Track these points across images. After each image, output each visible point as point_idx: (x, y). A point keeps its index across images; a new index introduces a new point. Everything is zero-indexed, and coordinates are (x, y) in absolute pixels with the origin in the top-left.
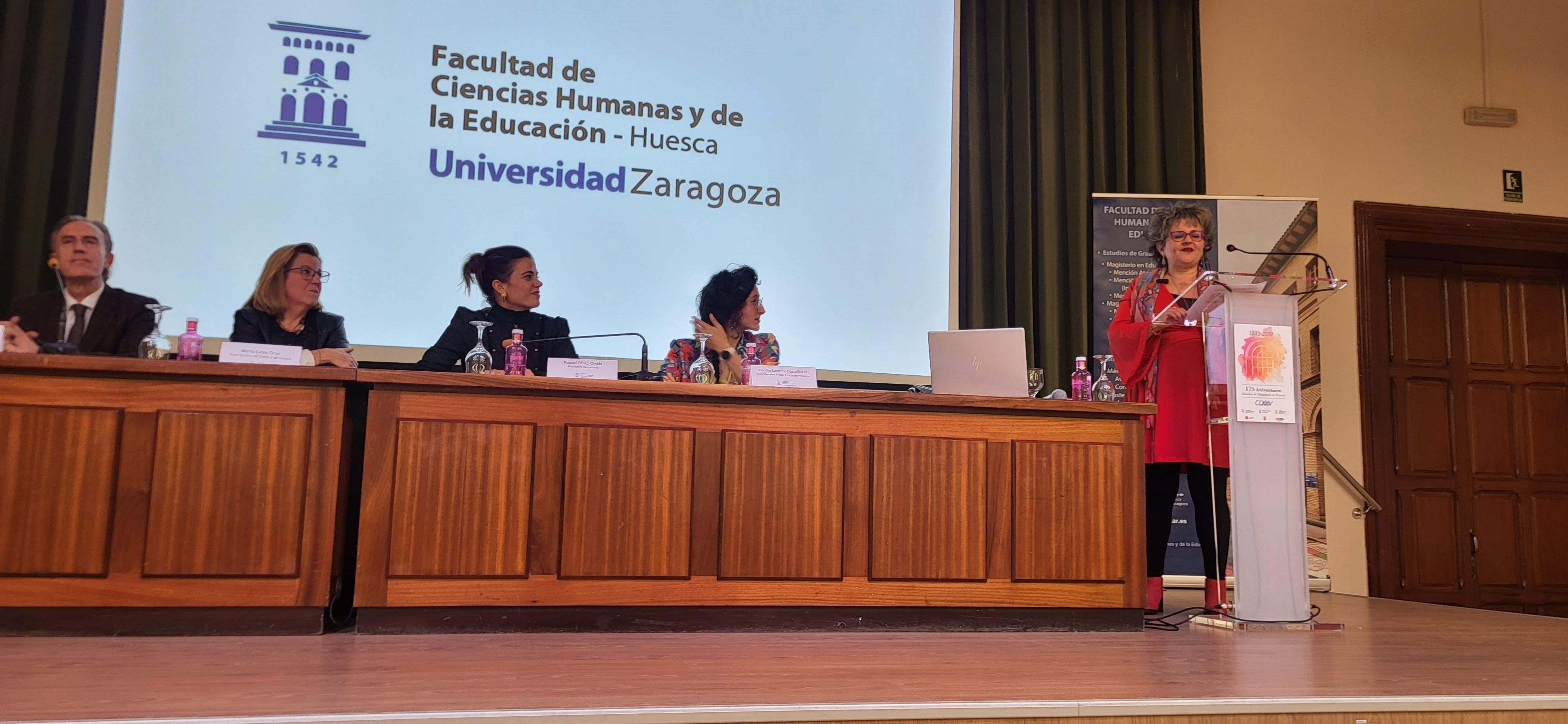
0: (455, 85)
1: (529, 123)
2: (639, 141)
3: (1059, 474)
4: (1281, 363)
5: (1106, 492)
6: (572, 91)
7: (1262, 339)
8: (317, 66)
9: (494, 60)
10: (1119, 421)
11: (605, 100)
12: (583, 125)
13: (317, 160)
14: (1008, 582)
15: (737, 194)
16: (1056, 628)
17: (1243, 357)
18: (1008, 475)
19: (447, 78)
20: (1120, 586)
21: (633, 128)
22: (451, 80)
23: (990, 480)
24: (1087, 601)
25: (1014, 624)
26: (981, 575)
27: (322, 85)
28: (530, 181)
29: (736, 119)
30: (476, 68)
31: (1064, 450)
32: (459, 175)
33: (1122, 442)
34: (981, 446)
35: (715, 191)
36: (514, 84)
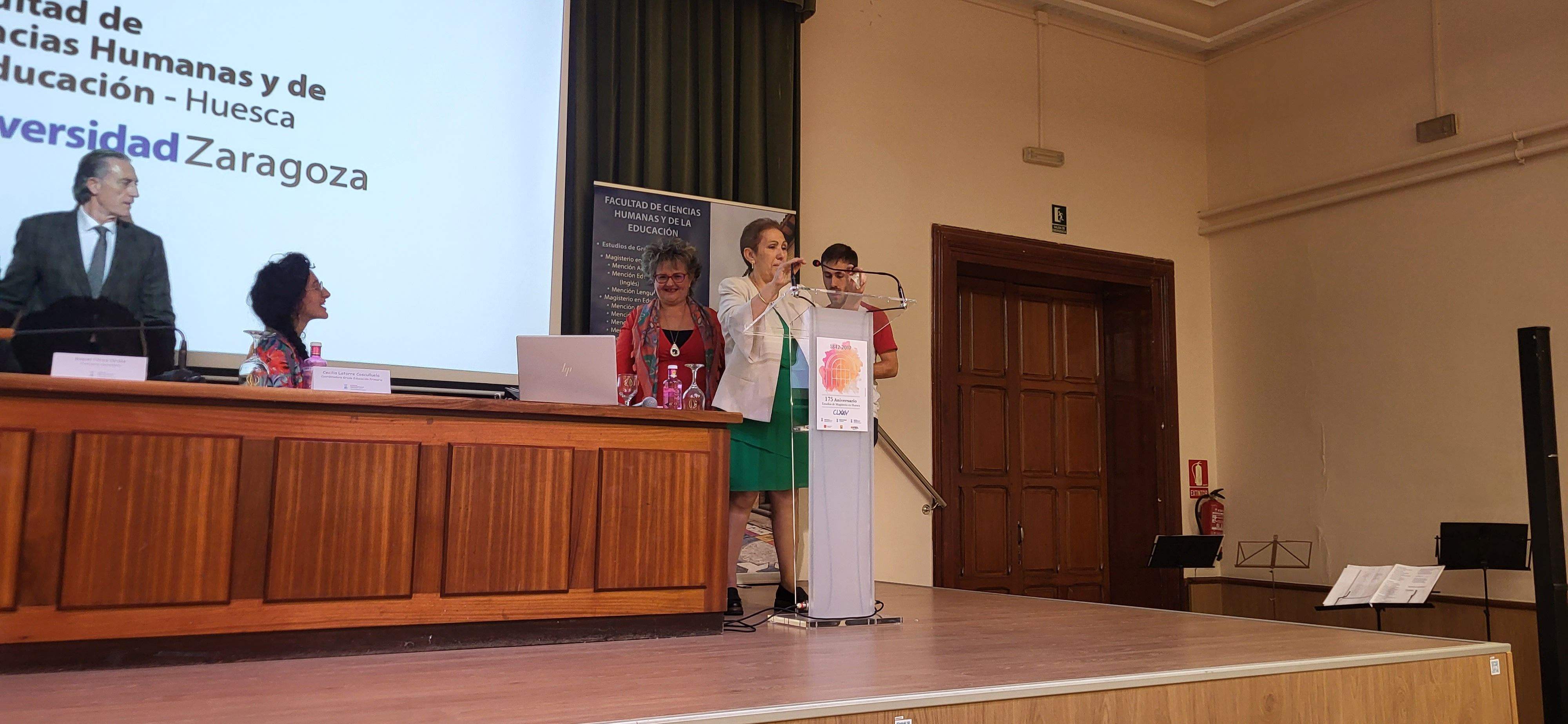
1: (53, 73)
2: (197, 106)
3: (646, 482)
4: (858, 375)
5: (691, 500)
6: (112, 43)
7: (841, 352)
10: (707, 429)
11: (156, 56)
12: (125, 82)
14: (590, 592)
15: (317, 173)
16: (637, 636)
17: (823, 368)
18: (595, 484)
20: (702, 591)
21: (190, 91)
23: (575, 490)
24: (669, 608)
25: (595, 634)
26: (563, 587)
28: (53, 140)
29: (318, 92)
31: (652, 458)
33: (709, 450)
34: (567, 454)
35: (291, 169)
36: (35, 27)
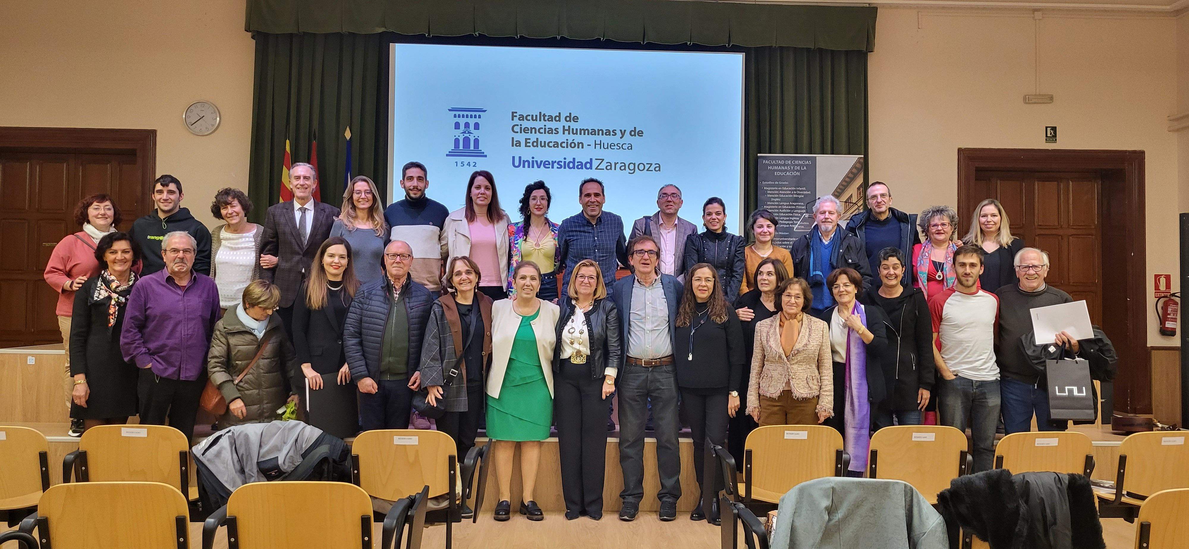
0: (521, 128)
1: (551, 142)
2: (598, 147)
6: (569, 127)
8: (467, 125)
9: (536, 116)
11: (583, 129)
12: (574, 141)
13: (469, 164)
15: (641, 167)
19: (518, 125)
21: (595, 141)
22: (519, 126)
27: (469, 133)
28: (553, 167)
29: (640, 134)
30: (529, 120)
32: (524, 167)
35: (632, 167)
36: (545, 126)
